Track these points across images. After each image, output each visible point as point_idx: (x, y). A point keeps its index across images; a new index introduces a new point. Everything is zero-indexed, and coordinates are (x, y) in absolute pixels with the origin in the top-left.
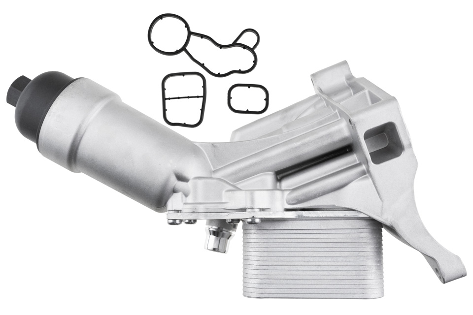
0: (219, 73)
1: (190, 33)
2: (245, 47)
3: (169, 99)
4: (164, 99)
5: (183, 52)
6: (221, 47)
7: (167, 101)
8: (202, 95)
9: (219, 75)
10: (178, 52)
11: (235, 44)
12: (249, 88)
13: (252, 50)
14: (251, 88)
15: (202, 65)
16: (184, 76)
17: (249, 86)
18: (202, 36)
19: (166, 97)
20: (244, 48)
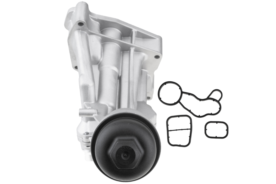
0: (199, 115)
1: (182, 92)
3: (171, 131)
4: (168, 131)
5: (179, 104)
6: (200, 100)
7: (169, 132)
8: (190, 128)
9: (199, 117)
10: (175, 103)
11: (208, 98)
12: (217, 123)
13: (218, 102)
15: (190, 111)
16: (179, 117)
18: (189, 94)
19: (169, 129)
20: (214, 101)
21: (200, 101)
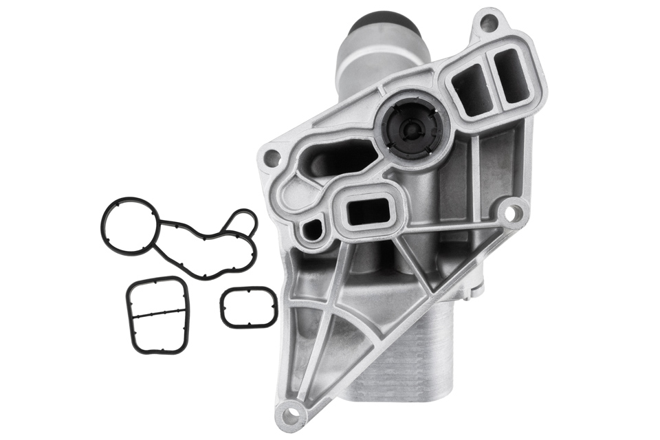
0: (205, 275)
1: (160, 222)
2: (238, 235)
3: (138, 317)
4: (131, 318)
5: (153, 250)
6: (205, 237)
7: (135, 320)
8: (184, 308)
9: (205, 278)
10: (145, 250)
11: (224, 232)
12: (249, 292)
13: (248, 239)
14: (251, 291)
15: (181, 266)
16: (156, 283)
17: (249, 289)
18: (177, 225)
19: (134, 315)
20: (237, 237)
21: (204, 240)
